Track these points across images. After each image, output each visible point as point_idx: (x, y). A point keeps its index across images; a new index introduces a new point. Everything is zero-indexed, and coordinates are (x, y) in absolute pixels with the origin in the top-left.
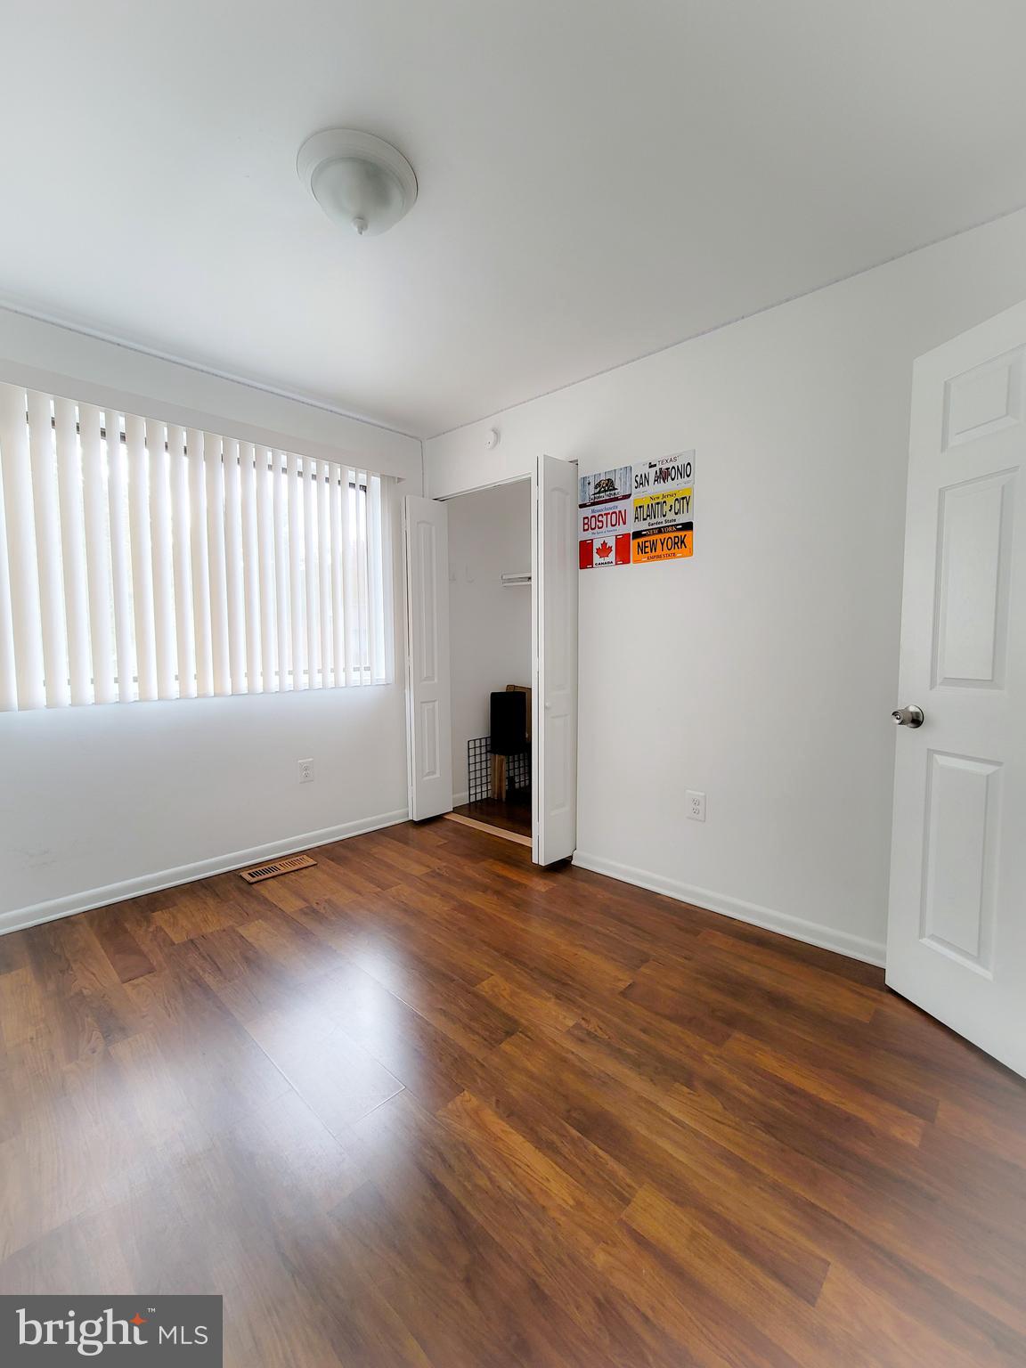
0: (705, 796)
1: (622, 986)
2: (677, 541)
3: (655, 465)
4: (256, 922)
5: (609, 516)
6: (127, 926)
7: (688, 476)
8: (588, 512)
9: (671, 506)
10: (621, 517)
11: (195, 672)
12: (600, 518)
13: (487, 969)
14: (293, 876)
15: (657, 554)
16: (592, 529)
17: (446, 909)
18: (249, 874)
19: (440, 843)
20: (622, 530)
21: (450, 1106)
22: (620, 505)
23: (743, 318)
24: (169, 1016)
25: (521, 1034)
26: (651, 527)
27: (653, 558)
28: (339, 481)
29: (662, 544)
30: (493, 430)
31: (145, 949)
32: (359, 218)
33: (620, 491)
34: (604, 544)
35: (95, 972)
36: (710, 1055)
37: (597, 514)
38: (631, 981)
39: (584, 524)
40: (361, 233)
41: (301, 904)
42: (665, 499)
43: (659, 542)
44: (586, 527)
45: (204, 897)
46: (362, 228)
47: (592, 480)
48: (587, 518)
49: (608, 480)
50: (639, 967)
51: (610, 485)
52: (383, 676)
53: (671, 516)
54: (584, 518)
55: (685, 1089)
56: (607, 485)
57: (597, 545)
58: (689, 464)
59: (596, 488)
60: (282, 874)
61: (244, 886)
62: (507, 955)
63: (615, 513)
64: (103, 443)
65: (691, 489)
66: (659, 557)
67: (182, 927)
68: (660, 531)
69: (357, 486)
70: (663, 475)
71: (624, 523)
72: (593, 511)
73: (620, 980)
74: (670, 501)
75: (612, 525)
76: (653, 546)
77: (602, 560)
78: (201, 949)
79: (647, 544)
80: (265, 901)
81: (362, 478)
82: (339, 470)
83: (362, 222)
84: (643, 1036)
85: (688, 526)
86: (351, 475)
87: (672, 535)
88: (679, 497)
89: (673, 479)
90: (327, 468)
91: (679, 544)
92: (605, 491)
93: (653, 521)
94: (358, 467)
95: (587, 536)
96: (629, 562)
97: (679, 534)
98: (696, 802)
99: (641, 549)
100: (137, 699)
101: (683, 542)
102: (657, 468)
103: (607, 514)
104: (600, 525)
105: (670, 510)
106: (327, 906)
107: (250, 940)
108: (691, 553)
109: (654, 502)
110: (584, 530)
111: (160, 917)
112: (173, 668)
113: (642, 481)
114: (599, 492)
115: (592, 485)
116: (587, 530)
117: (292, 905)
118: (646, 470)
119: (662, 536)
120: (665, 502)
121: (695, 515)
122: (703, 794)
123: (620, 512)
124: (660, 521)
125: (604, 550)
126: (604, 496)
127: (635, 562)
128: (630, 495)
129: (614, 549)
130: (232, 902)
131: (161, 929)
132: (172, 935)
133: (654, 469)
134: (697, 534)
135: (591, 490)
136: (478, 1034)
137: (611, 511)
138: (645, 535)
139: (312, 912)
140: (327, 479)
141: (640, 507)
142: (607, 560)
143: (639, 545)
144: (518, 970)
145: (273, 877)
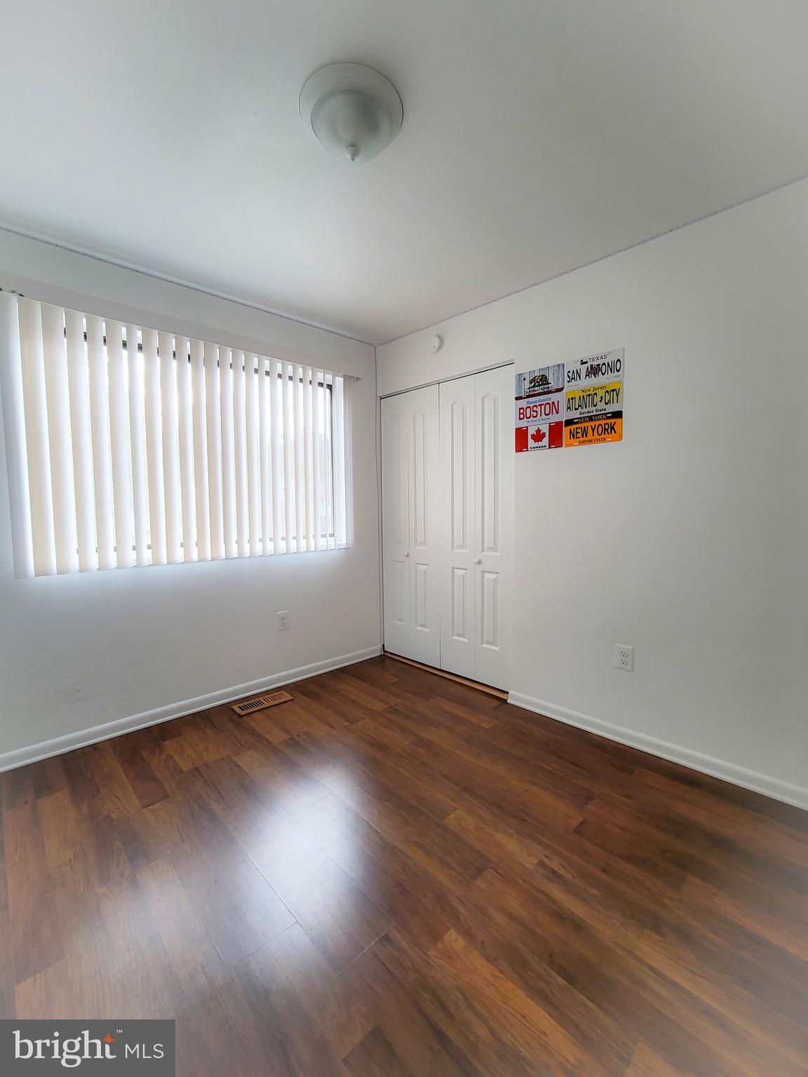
0: (633, 649)
1: (574, 823)
2: (607, 427)
3: (586, 362)
4: (249, 752)
5: (543, 407)
6: (144, 753)
7: (618, 371)
8: (523, 403)
9: (602, 397)
10: (554, 407)
11: (196, 540)
12: (535, 409)
13: (452, 804)
14: (274, 710)
15: (587, 439)
16: (527, 418)
17: (407, 743)
18: (240, 707)
19: (393, 681)
20: (555, 418)
21: (440, 945)
22: (554, 397)
23: (671, 231)
24: (184, 841)
25: (491, 870)
26: (582, 416)
27: (584, 442)
28: (310, 381)
29: (593, 430)
30: (437, 336)
31: (158, 774)
32: (353, 146)
33: (553, 385)
34: (538, 431)
35: (120, 797)
36: (671, 898)
37: (531, 406)
38: (581, 819)
39: (520, 414)
40: (353, 160)
41: (284, 736)
42: (595, 392)
43: (590, 429)
44: (522, 416)
45: (204, 728)
46: (354, 156)
47: (527, 376)
48: (523, 408)
49: (542, 376)
50: (586, 804)
51: (543, 380)
52: (344, 541)
53: (601, 406)
54: (520, 409)
55: (657, 937)
56: (541, 380)
57: (532, 431)
58: (619, 360)
59: (531, 382)
60: (266, 708)
61: (235, 718)
62: (466, 789)
63: (549, 404)
64: (125, 353)
65: (621, 382)
66: (590, 441)
67: (188, 755)
68: (591, 418)
69: (325, 385)
70: (594, 371)
71: (557, 413)
72: (528, 403)
73: (570, 817)
74: (601, 393)
75: (546, 415)
76: (585, 432)
77: (536, 444)
78: (206, 777)
79: (579, 430)
80: (253, 733)
81: (329, 379)
82: (310, 372)
83: (355, 149)
84: (603, 876)
85: (618, 415)
86: (320, 376)
87: (603, 422)
88: (609, 389)
89: (603, 374)
90: (301, 370)
91: (609, 430)
92: (539, 385)
93: (585, 410)
94: (326, 368)
95: (523, 424)
96: (561, 446)
97: (609, 421)
98: (624, 655)
99: (573, 435)
100: (151, 563)
101: (612, 428)
102: (588, 365)
103: (541, 405)
104: (535, 414)
105: (601, 401)
106: (306, 738)
107: (245, 768)
108: (620, 438)
109: (585, 394)
110: (520, 419)
111: (170, 746)
112: (179, 537)
113: (575, 375)
114: (534, 387)
115: (528, 381)
116: (523, 419)
117: (277, 736)
118: (578, 366)
119: (593, 424)
120: (595, 394)
121: (627, 404)
122: (631, 647)
123: (553, 403)
124: (593, 411)
125: (538, 437)
126: (538, 389)
127: (567, 446)
128: (562, 389)
129: (547, 434)
130: (227, 733)
131: (172, 757)
132: (180, 763)
133: (585, 366)
134: (626, 422)
135: (527, 385)
136: (454, 869)
137: (545, 403)
138: (576, 423)
139: (293, 743)
140: (301, 380)
141: (572, 399)
142: (540, 444)
143: (571, 432)
144: (479, 805)
145: (259, 710)
